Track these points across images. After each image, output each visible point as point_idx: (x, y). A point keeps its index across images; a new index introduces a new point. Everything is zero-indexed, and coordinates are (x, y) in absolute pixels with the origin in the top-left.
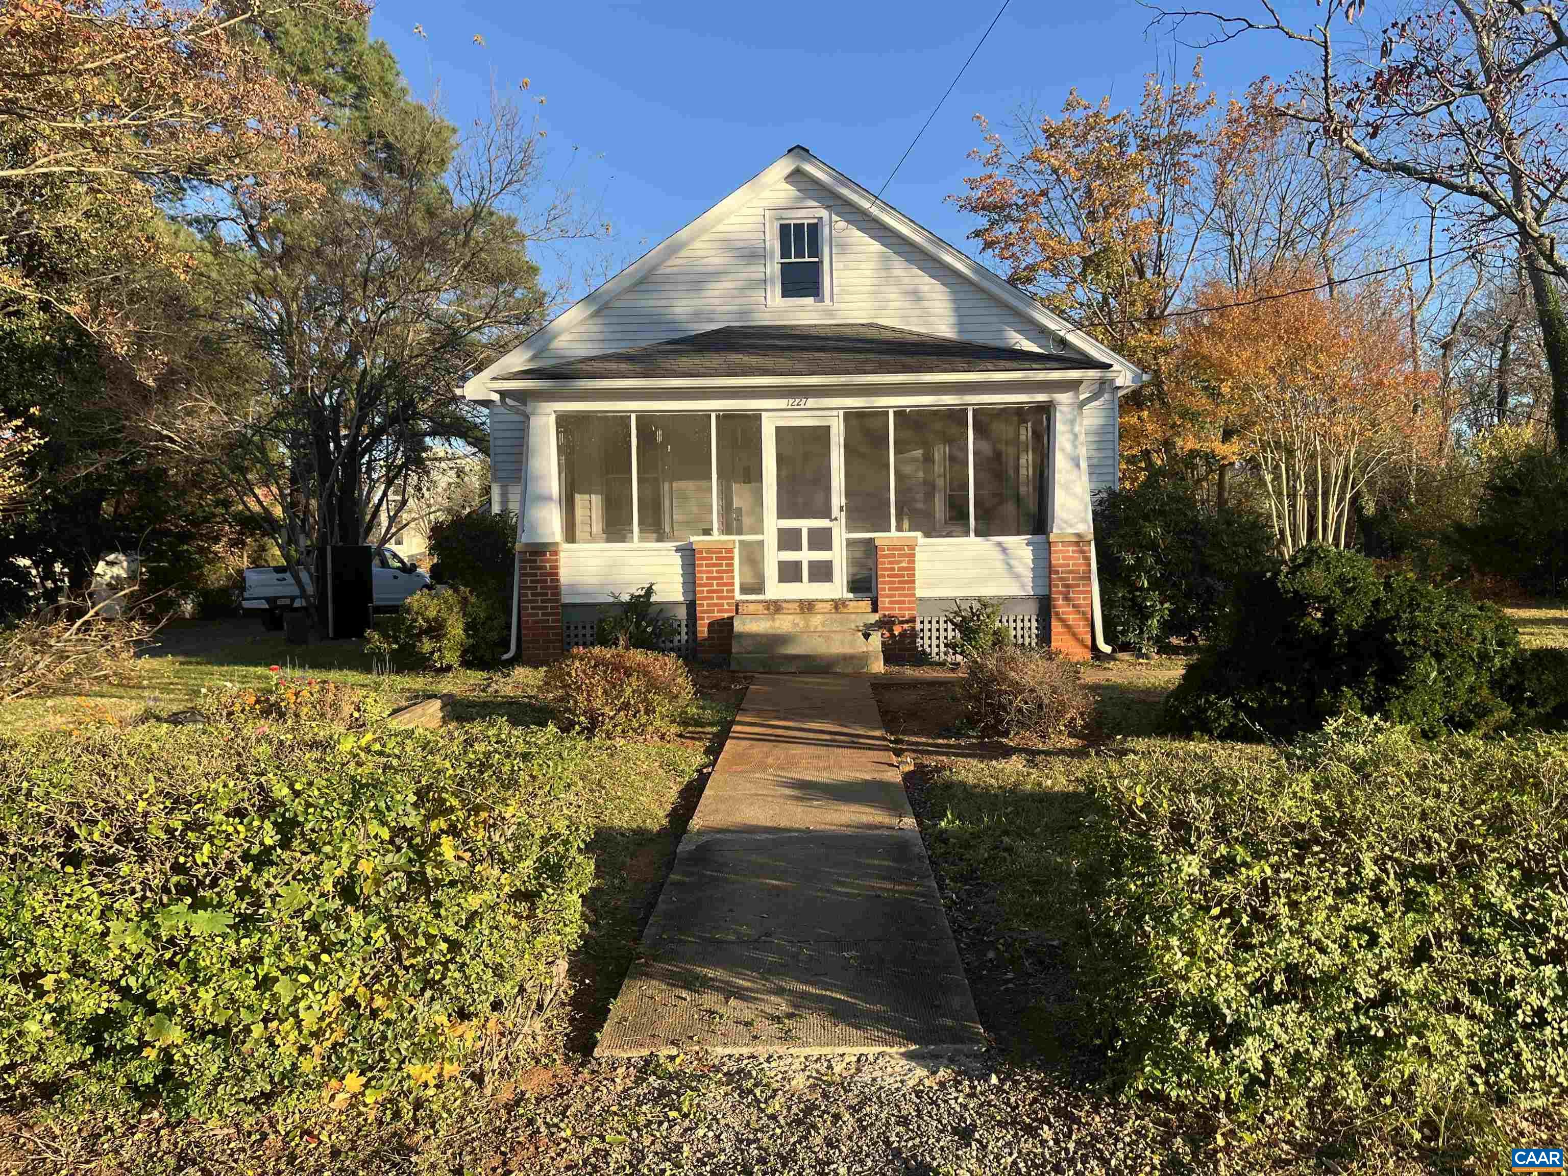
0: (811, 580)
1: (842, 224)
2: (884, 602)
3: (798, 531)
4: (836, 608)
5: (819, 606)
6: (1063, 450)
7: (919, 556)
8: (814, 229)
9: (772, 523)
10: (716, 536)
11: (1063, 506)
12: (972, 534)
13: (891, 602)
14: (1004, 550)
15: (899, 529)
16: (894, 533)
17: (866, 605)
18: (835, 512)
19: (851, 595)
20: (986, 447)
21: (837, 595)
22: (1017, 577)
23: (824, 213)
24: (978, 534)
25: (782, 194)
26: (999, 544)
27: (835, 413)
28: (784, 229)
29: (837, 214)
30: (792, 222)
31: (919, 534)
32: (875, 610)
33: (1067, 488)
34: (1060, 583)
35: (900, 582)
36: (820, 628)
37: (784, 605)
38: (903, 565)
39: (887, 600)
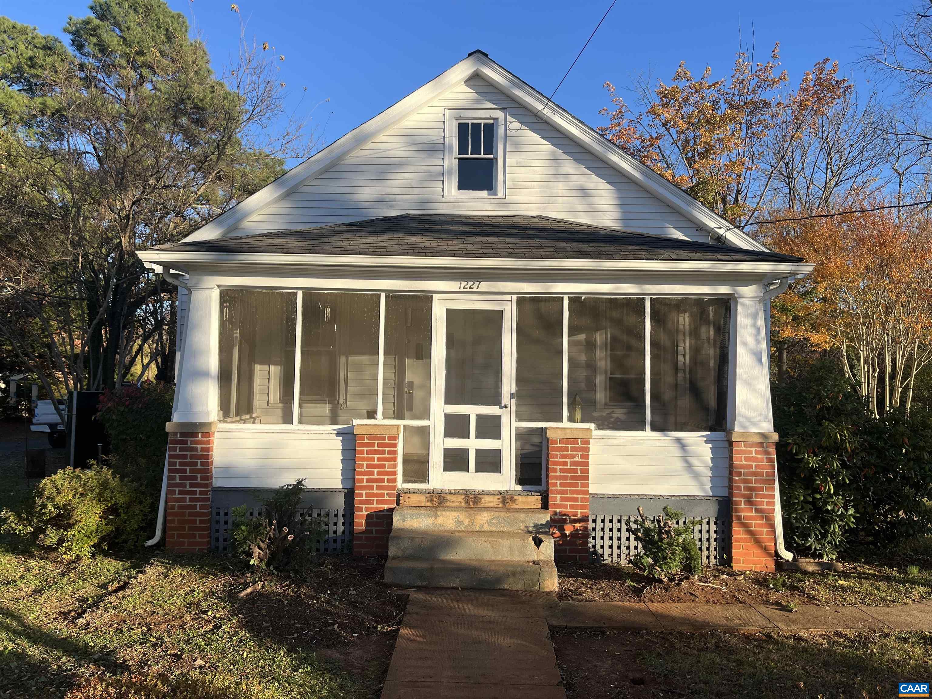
0: (477, 470)
1: (517, 125)
2: (555, 498)
3: (466, 418)
4: (504, 502)
5: (487, 501)
6: (745, 344)
7: (594, 449)
8: (490, 129)
9: (439, 408)
10: (380, 420)
11: (745, 403)
12: (648, 427)
13: (562, 499)
14: (681, 445)
15: (571, 419)
16: (565, 424)
17: (535, 501)
18: (505, 399)
19: (519, 488)
20: (664, 339)
21: (504, 488)
22: (696, 475)
23: (500, 115)
24: (654, 428)
25: (462, 96)
26: (678, 441)
27: (508, 297)
28: (463, 128)
29: (513, 116)
30: (470, 122)
31: (592, 426)
32: (545, 506)
33: (748, 383)
34: (742, 486)
35: (573, 478)
36: (486, 528)
37: (449, 497)
38: (576, 459)
39: (558, 496)
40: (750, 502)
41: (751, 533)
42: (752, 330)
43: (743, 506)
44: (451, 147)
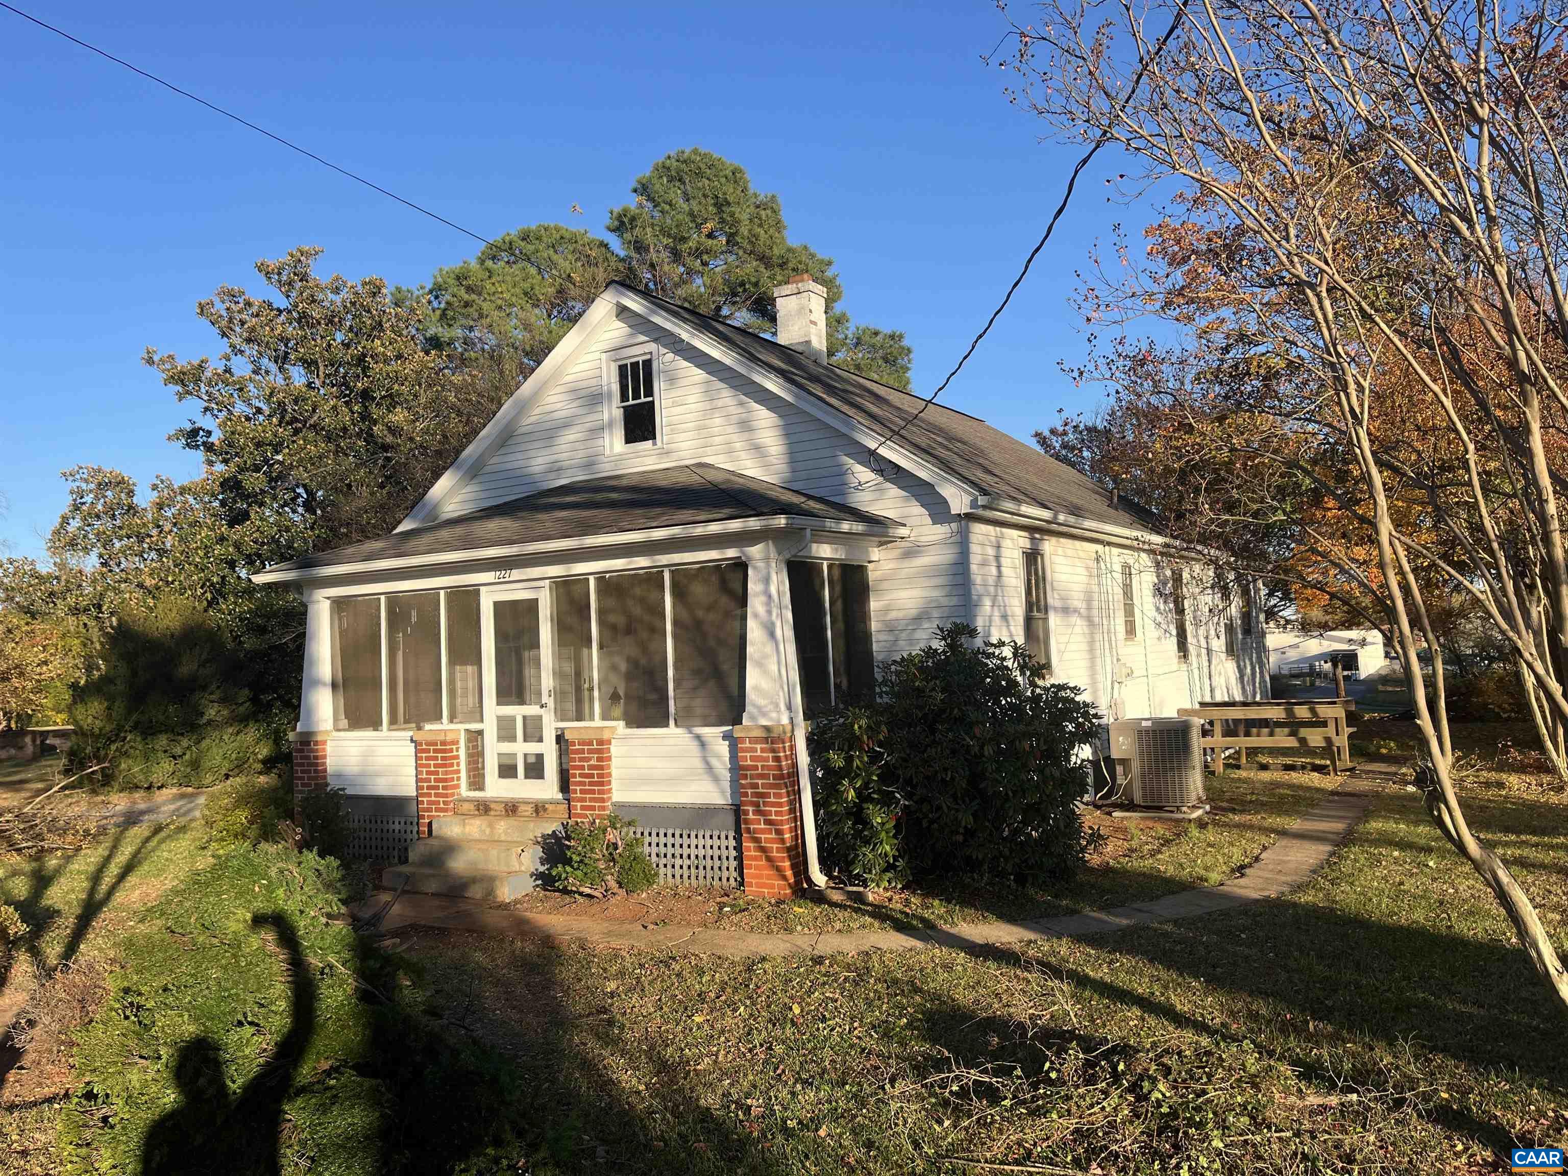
0: (526, 777)
1: (671, 356)
2: (576, 807)
3: (512, 720)
4: (537, 811)
5: (522, 808)
6: (756, 616)
7: (615, 750)
8: (648, 364)
9: (492, 708)
10: (445, 724)
11: (756, 688)
12: (672, 722)
13: (583, 808)
14: (701, 742)
15: (605, 717)
16: (598, 723)
17: (563, 809)
18: (545, 698)
19: (560, 796)
20: (685, 615)
22: (716, 779)
23: (652, 347)
24: (676, 724)
25: (617, 334)
26: (698, 737)
27: (541, 583)
28: (622, 369)
29: (665, 346)
30: (628, 362)
31: (619, 724)
33: (760, 664)
34: (749, 791)
35: (591, 784)
36: (503, 838)
37: (492, 806)
38: (592, 762)
39: (579, 804)
40: (758, 812)
41: (763, 850)
42: (763, 598)
43: (751, 816)
44: (610, 395)
